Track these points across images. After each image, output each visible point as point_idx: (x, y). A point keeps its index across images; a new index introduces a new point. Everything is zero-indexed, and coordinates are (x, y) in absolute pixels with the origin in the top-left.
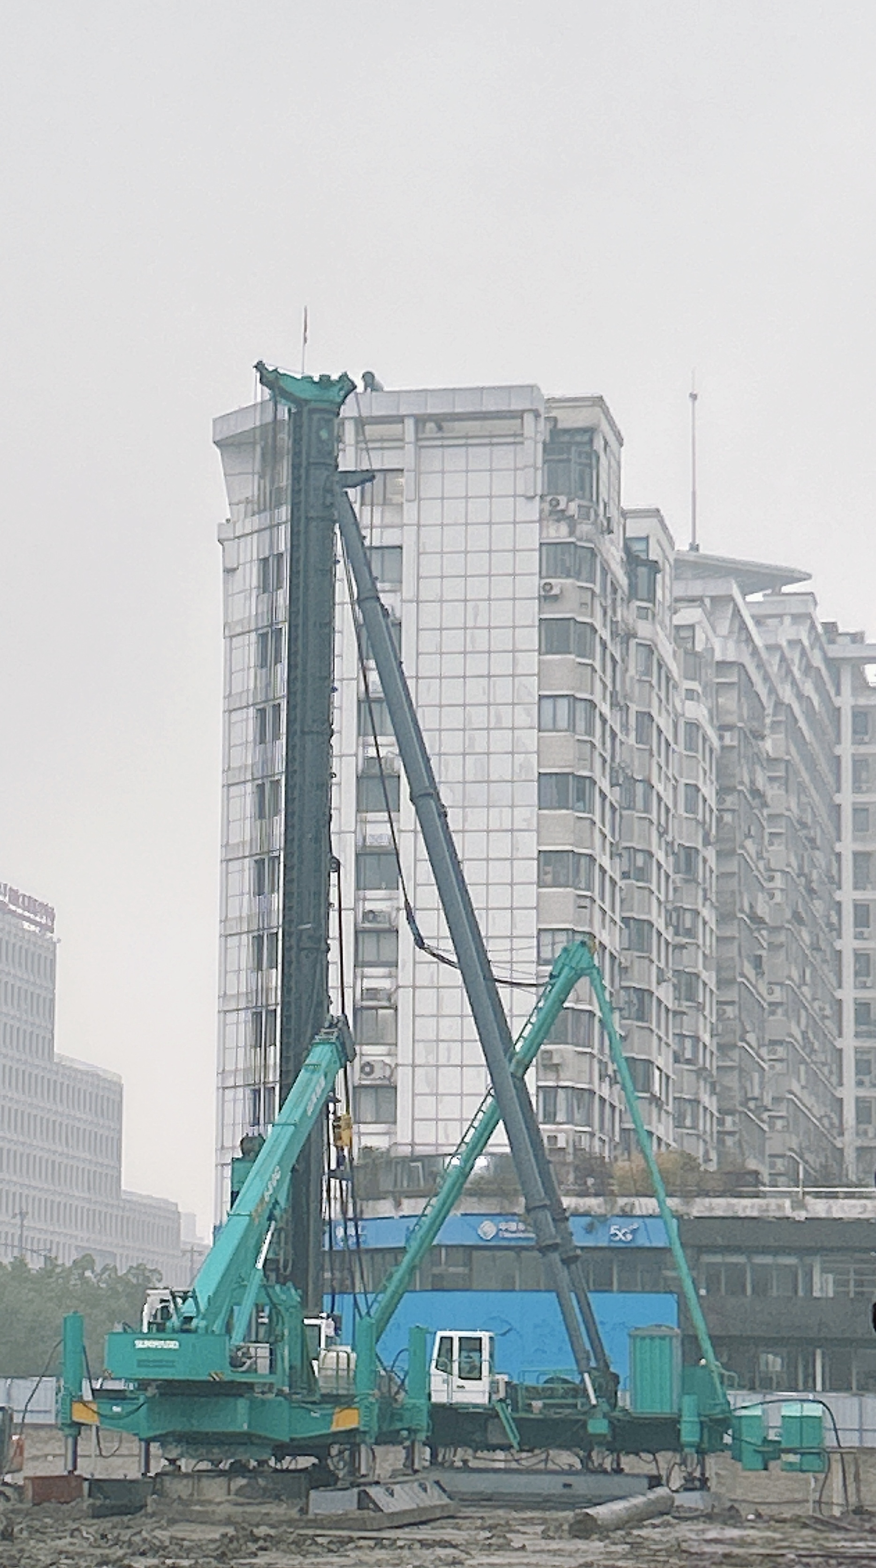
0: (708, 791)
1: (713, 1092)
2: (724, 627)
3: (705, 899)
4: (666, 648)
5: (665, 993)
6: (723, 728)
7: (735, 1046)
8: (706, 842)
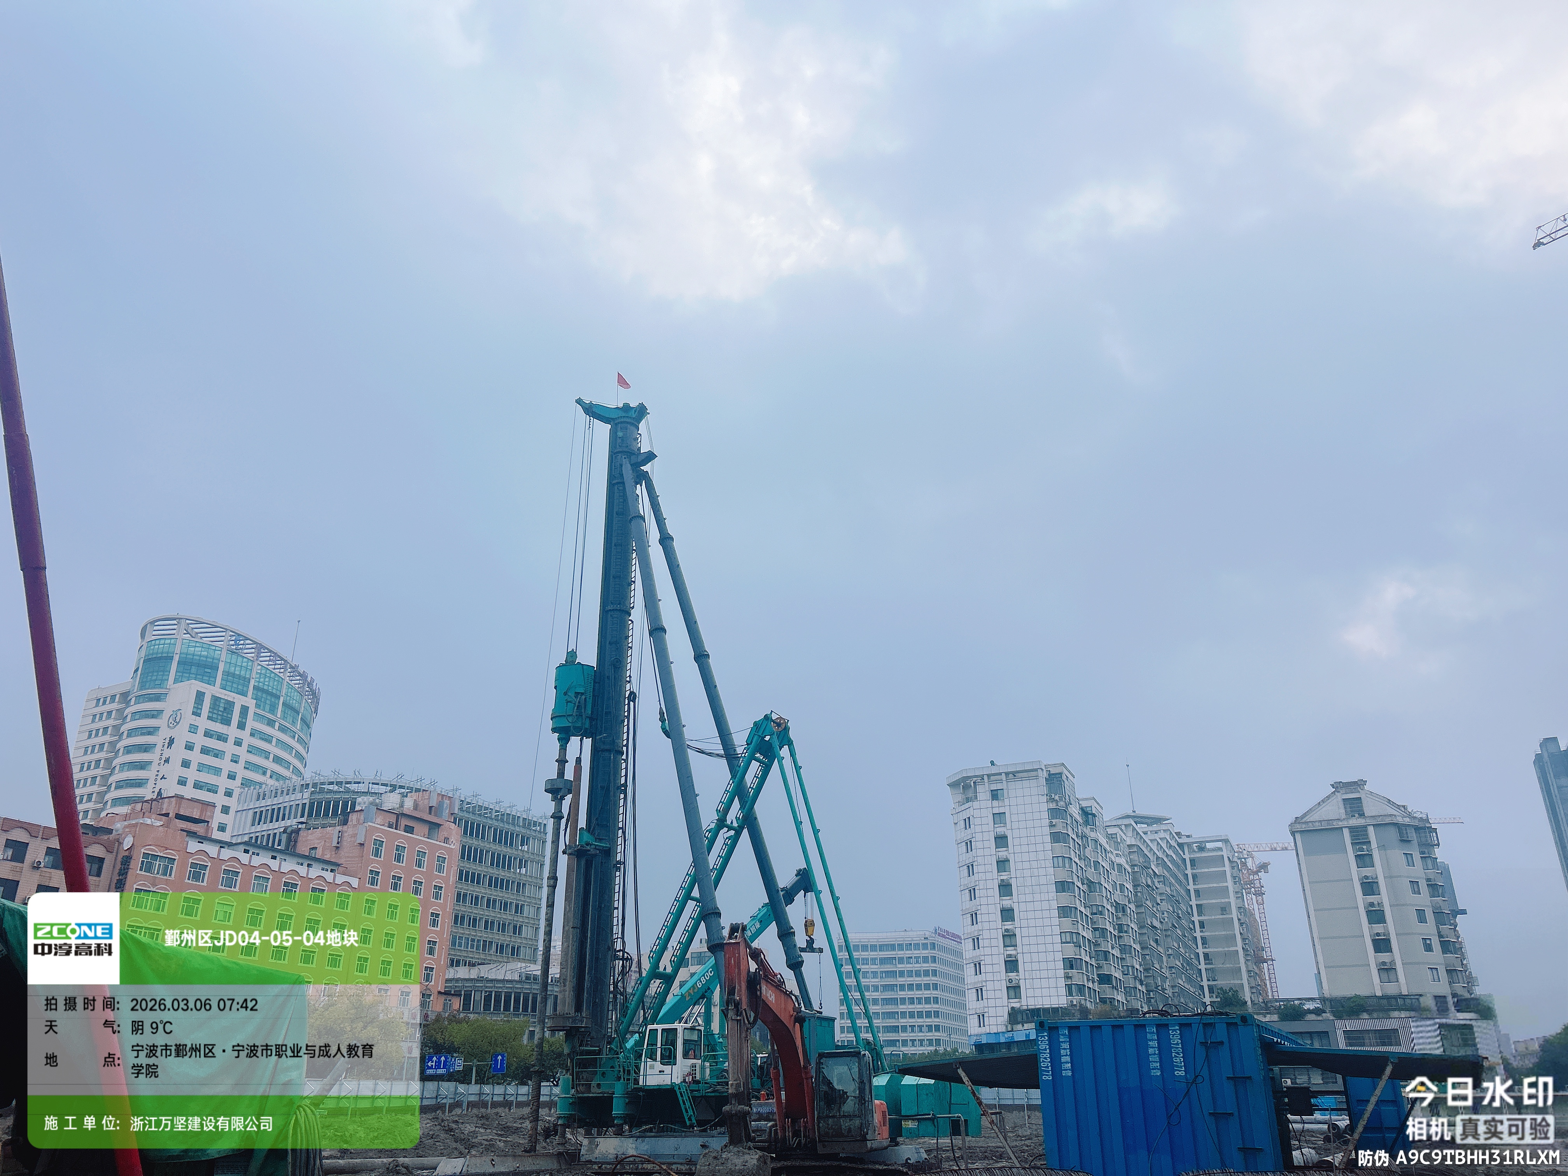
0: (1129, 886)
1: (1142, 984)
2: (1130, 833)
3: (1131, 920)
4: (1103, 841)
5: (1116, 952)
6: (1133, 866)
7: (1150, 969)
8: (1129, 902)
